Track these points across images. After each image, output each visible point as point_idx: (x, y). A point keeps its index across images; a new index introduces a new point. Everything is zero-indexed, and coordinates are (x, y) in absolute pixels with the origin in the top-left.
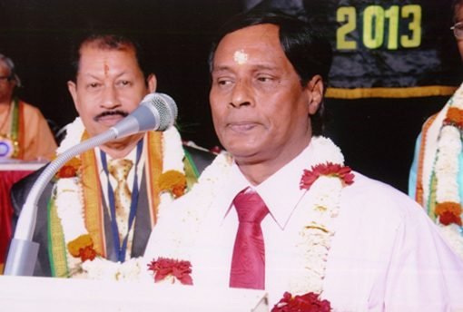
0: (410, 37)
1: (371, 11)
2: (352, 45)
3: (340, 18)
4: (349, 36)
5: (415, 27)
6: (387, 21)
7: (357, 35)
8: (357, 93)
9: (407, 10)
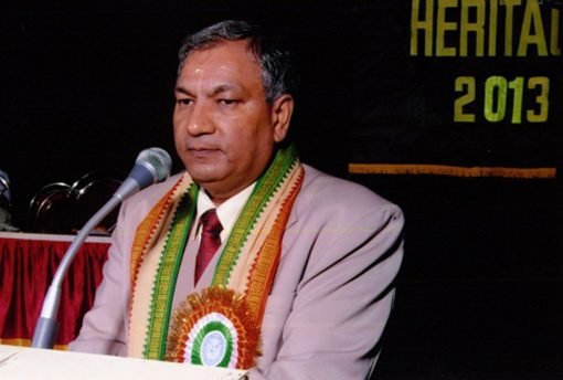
0: (538, 112)
1: (493, 81)
2: (470, 118)
3: (458, 88)
4: (467, 109)
5: (543, 100)
6: (510, 93)
7: (476, 107)
8: (475, 171)
9: (533, 82)
